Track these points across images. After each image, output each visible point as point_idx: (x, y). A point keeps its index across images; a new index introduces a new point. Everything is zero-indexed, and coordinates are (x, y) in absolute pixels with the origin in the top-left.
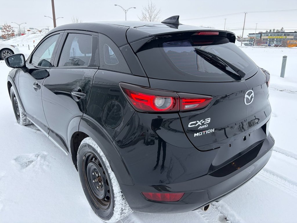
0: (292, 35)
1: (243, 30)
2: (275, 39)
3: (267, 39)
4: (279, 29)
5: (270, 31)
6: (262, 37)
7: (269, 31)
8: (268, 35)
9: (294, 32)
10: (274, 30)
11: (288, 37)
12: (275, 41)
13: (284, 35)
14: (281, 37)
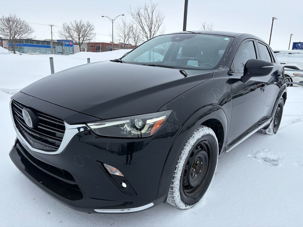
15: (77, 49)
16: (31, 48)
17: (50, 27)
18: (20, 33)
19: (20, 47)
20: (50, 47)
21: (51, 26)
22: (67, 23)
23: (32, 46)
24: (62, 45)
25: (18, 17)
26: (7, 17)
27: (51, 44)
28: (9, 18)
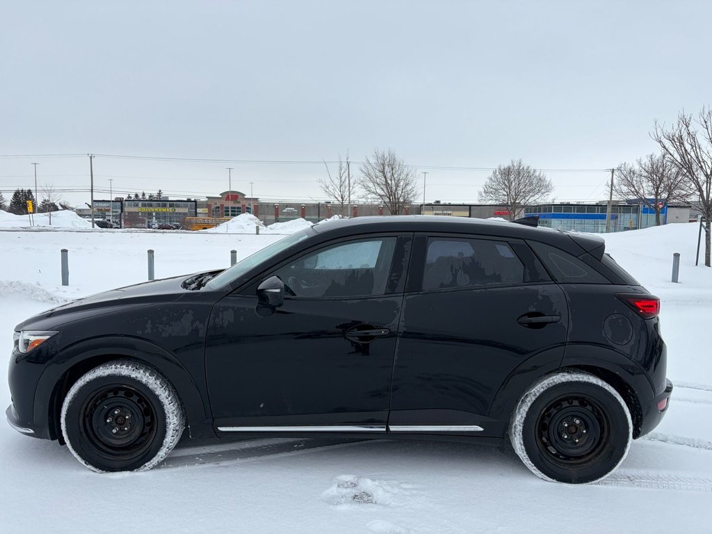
0: (185, 206)
1: (92, 192)
2: (154, 214)
3: (138, 213)
4: (155, 193)
5: (137, 196)
6: (126, 209)
7: (133, 197)
8: (137, 206)
9: (185, 199)
10: (144, 194)
11: (178, 210)
12: (154, 218)
13: (171, 206)
14: (164, 210)
15: (677, 217)
16: (565, 221)
17: (610, 173)
18: (526, 194)
19: (544, 220)
20: (603, 217)
21: (613, 172)
22: (627, 164)
23: (568, 217)
24: (636, 211)
25: (525, 164)
26: (506, 166)
27: (609, 209)
28: (509, 169)
